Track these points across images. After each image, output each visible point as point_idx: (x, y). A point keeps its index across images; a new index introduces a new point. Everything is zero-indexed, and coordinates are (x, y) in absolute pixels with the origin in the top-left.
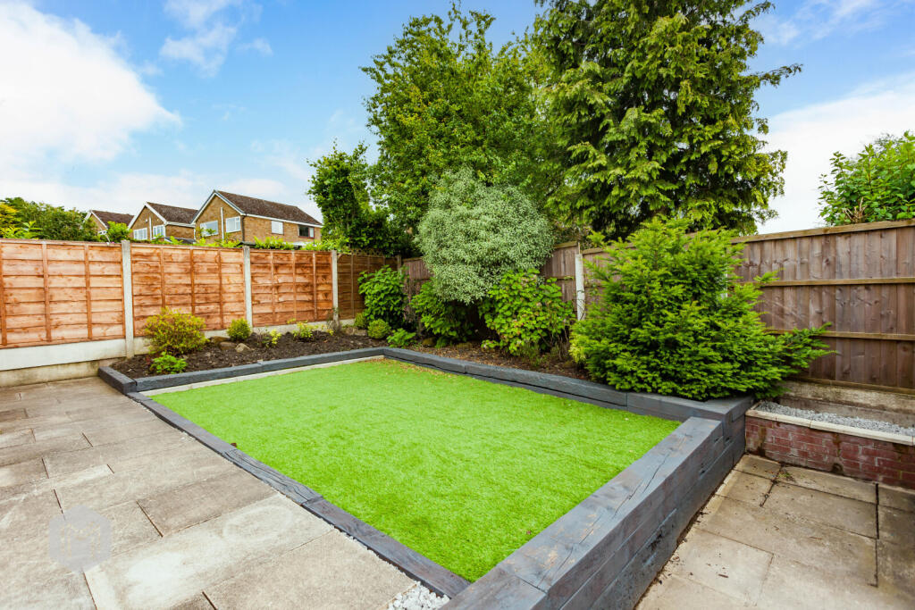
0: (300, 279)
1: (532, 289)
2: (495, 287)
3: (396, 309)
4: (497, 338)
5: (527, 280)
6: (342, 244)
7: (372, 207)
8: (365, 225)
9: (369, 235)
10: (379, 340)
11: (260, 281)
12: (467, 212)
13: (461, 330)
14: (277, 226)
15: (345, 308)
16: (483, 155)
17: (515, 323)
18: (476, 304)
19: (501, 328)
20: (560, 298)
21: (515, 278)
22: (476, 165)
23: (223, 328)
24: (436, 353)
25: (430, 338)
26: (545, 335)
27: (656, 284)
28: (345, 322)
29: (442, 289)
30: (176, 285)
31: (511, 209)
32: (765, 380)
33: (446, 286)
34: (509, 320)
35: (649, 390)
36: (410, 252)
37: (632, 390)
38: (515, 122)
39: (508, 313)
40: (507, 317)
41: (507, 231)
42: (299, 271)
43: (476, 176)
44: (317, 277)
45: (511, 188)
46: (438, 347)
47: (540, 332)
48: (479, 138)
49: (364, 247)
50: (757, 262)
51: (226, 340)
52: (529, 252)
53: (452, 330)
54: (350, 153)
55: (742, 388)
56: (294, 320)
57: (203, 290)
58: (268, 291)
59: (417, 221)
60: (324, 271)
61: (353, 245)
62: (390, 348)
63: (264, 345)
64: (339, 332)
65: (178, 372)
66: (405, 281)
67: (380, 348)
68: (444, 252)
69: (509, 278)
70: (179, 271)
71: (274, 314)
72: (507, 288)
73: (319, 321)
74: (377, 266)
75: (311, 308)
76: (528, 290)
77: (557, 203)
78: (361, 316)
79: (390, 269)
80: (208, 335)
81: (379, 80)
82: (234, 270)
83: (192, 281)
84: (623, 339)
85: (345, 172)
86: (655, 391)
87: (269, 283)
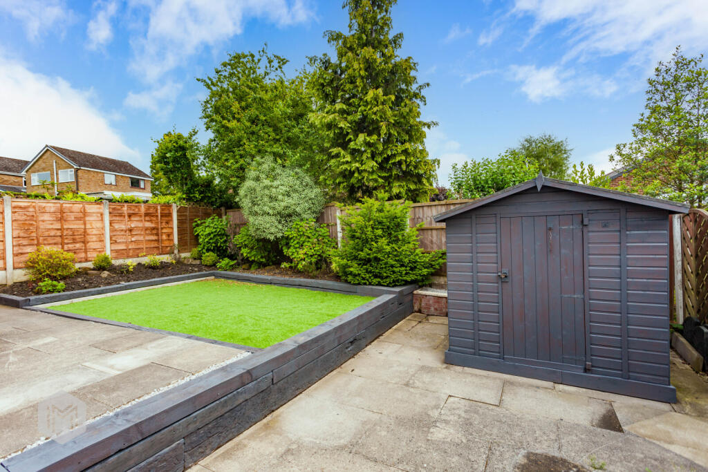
0: (148, 225)
1: (311, 231)
2: (289, 230)
3: (222, 245)
4: (291, 261)
5: (308, 225)
6: (180, 199)
7: (203, 174)
8: (197, 186)
9: (201, 193)
10: (210, 266)
11: (117, 226)
12: (270, 184)
13: (268, 257)
14: (110, 178)
15: (183, 245)
16: (280, 148)
17: (301, 252)
18: (277, 240)
19: (292, 255)
20: (329, 236)
21: (301, 224)
22: (276, 155)
23: (87, 260)
24: (252, 273)
25: (247, 263)
26: (319, 258)
27: (370, 229)
28: (183, 255)
29: (255, 231)
30: (49, 230)
31: (298, 182)
32: (421, 276)
33: (258, 229)
34: (298, 250)
35: (368, 283)
36: (231, 205)
37: (359, 284)
38: (300, 128)
39: (297, 246)
40: (296, 248)
41: (295, 195)
42: (147, 218)
43: (275, 161)
44: (161, 223)
45: (297, 170)
46: (252, 269)
47: (316, 256)
48: (278, 137)
49: (197, 201)
50: (421, 216)
51: (90, 269)
52: (309, 209)
53: (262, 257)
54: (186, 135)
55: (409, 279)
56: (145, 254)
57: (71, 233)
58: (123, 233)
59: (238, 187)
60: (167, 219)
61: (189, 199)
62: (219, 271)
63: (122, 272)
64: (179, 262)
65: (59, 292)
66: (229, 225)
67: (211, 272)
68: (256, 208)
69: (297, 224)
70: (51, 219)
71: (127, 250)
72: (296, 230)
73: (164, 254)
74: (208, 215)
75: (156, 245)
76: (308, 232)
77: (325, 180)
78: (195, 250)
79: (217, 217)
80: (77, 266)
81: (209, 87)
82: (95, 218)
83: (62, 226)
84: (355, 258)
85: (183, 149)
86: (370, 284)
87: (123, 227)
